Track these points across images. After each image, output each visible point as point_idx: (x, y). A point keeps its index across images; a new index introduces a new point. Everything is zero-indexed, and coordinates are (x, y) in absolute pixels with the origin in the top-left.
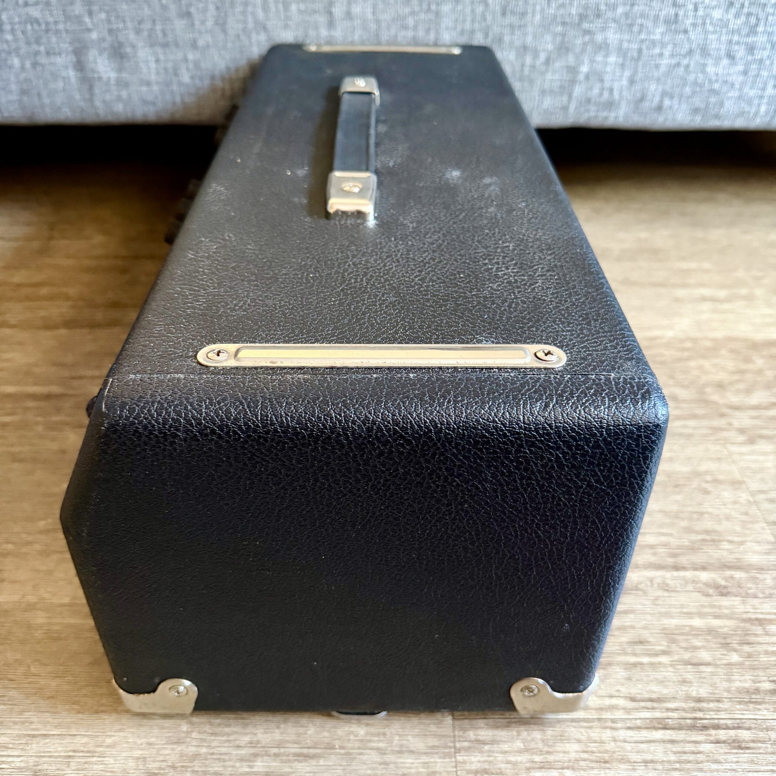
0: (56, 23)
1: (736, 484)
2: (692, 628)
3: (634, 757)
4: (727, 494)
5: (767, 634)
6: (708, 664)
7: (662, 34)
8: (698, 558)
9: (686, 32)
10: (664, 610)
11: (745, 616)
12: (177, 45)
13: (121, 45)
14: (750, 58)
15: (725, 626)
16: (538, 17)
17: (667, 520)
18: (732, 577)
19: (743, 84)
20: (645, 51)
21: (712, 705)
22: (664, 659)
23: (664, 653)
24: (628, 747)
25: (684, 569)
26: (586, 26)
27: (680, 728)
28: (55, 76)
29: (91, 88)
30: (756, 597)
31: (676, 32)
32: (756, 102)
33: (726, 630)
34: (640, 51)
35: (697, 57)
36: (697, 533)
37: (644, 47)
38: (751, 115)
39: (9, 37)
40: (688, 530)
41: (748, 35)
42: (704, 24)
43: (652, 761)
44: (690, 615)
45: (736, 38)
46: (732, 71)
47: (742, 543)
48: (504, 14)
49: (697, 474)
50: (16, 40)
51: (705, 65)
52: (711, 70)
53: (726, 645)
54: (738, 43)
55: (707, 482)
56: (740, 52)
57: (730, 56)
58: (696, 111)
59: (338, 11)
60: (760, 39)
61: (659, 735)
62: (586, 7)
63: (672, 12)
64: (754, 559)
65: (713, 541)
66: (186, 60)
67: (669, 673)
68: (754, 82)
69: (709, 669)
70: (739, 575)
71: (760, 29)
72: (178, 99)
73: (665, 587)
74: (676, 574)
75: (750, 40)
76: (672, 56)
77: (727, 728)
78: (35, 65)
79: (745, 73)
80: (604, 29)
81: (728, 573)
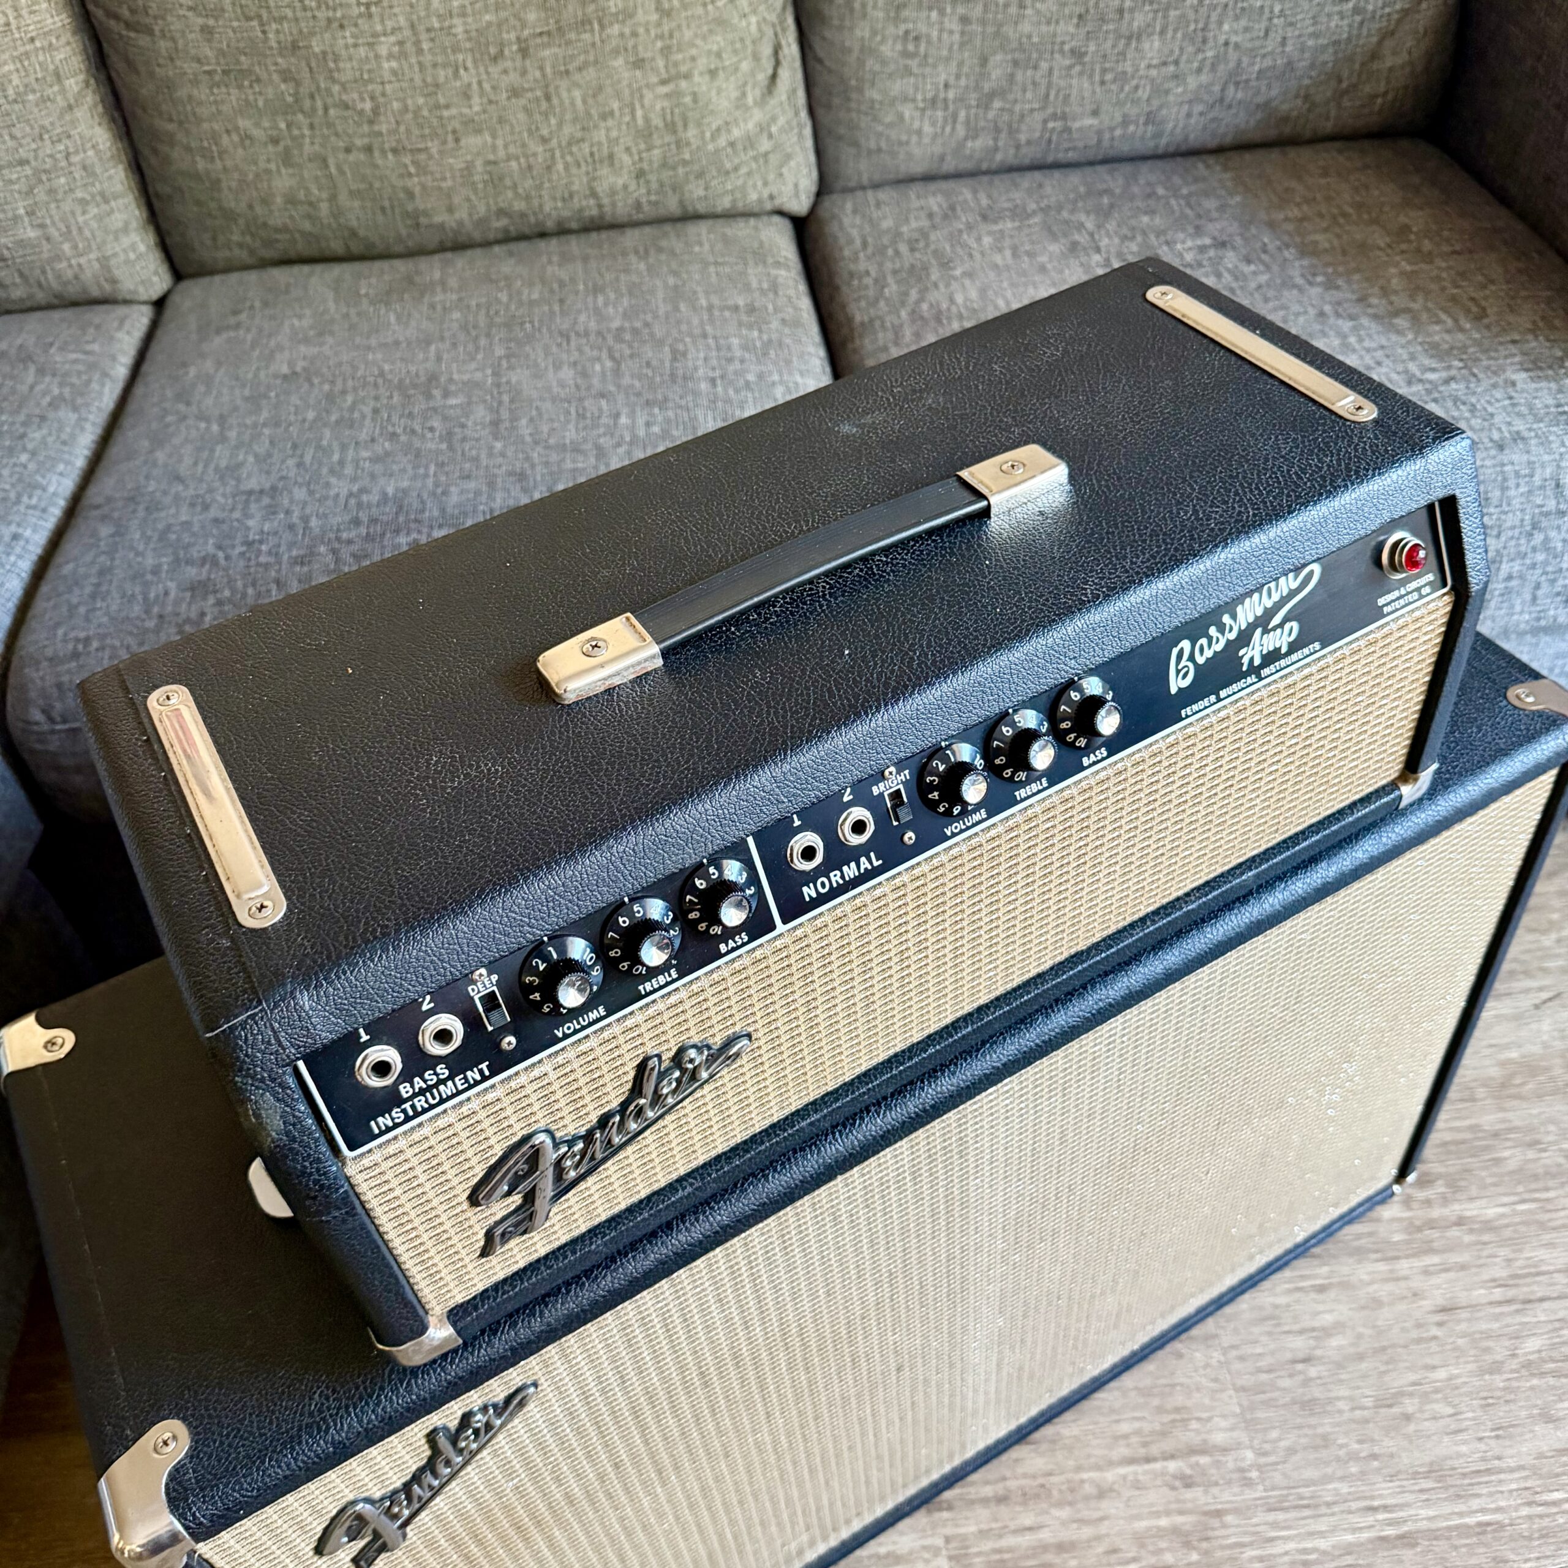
2: (1159, 1528)
5: (1225, 1526)
8: (1167, 1445)
10: (1135, 1512)
11: (1205, 1509)
15: (1187, 1523)
17: (1141, 1400)
18: (1197, 1464)
30: (1216, 1484)
33: (1187, 1527)
36: (1167, 1412)
40: (1160, 1410)
44: (1157, 1515)
47: (1209, 1419)
53: (1188, 1545)
64: (1219, 1438)
65: (1183, 1420)
70: (1204, 1460)
73: (1137, 1485)
74: (1147, 1467)
81: (1194, 1459)
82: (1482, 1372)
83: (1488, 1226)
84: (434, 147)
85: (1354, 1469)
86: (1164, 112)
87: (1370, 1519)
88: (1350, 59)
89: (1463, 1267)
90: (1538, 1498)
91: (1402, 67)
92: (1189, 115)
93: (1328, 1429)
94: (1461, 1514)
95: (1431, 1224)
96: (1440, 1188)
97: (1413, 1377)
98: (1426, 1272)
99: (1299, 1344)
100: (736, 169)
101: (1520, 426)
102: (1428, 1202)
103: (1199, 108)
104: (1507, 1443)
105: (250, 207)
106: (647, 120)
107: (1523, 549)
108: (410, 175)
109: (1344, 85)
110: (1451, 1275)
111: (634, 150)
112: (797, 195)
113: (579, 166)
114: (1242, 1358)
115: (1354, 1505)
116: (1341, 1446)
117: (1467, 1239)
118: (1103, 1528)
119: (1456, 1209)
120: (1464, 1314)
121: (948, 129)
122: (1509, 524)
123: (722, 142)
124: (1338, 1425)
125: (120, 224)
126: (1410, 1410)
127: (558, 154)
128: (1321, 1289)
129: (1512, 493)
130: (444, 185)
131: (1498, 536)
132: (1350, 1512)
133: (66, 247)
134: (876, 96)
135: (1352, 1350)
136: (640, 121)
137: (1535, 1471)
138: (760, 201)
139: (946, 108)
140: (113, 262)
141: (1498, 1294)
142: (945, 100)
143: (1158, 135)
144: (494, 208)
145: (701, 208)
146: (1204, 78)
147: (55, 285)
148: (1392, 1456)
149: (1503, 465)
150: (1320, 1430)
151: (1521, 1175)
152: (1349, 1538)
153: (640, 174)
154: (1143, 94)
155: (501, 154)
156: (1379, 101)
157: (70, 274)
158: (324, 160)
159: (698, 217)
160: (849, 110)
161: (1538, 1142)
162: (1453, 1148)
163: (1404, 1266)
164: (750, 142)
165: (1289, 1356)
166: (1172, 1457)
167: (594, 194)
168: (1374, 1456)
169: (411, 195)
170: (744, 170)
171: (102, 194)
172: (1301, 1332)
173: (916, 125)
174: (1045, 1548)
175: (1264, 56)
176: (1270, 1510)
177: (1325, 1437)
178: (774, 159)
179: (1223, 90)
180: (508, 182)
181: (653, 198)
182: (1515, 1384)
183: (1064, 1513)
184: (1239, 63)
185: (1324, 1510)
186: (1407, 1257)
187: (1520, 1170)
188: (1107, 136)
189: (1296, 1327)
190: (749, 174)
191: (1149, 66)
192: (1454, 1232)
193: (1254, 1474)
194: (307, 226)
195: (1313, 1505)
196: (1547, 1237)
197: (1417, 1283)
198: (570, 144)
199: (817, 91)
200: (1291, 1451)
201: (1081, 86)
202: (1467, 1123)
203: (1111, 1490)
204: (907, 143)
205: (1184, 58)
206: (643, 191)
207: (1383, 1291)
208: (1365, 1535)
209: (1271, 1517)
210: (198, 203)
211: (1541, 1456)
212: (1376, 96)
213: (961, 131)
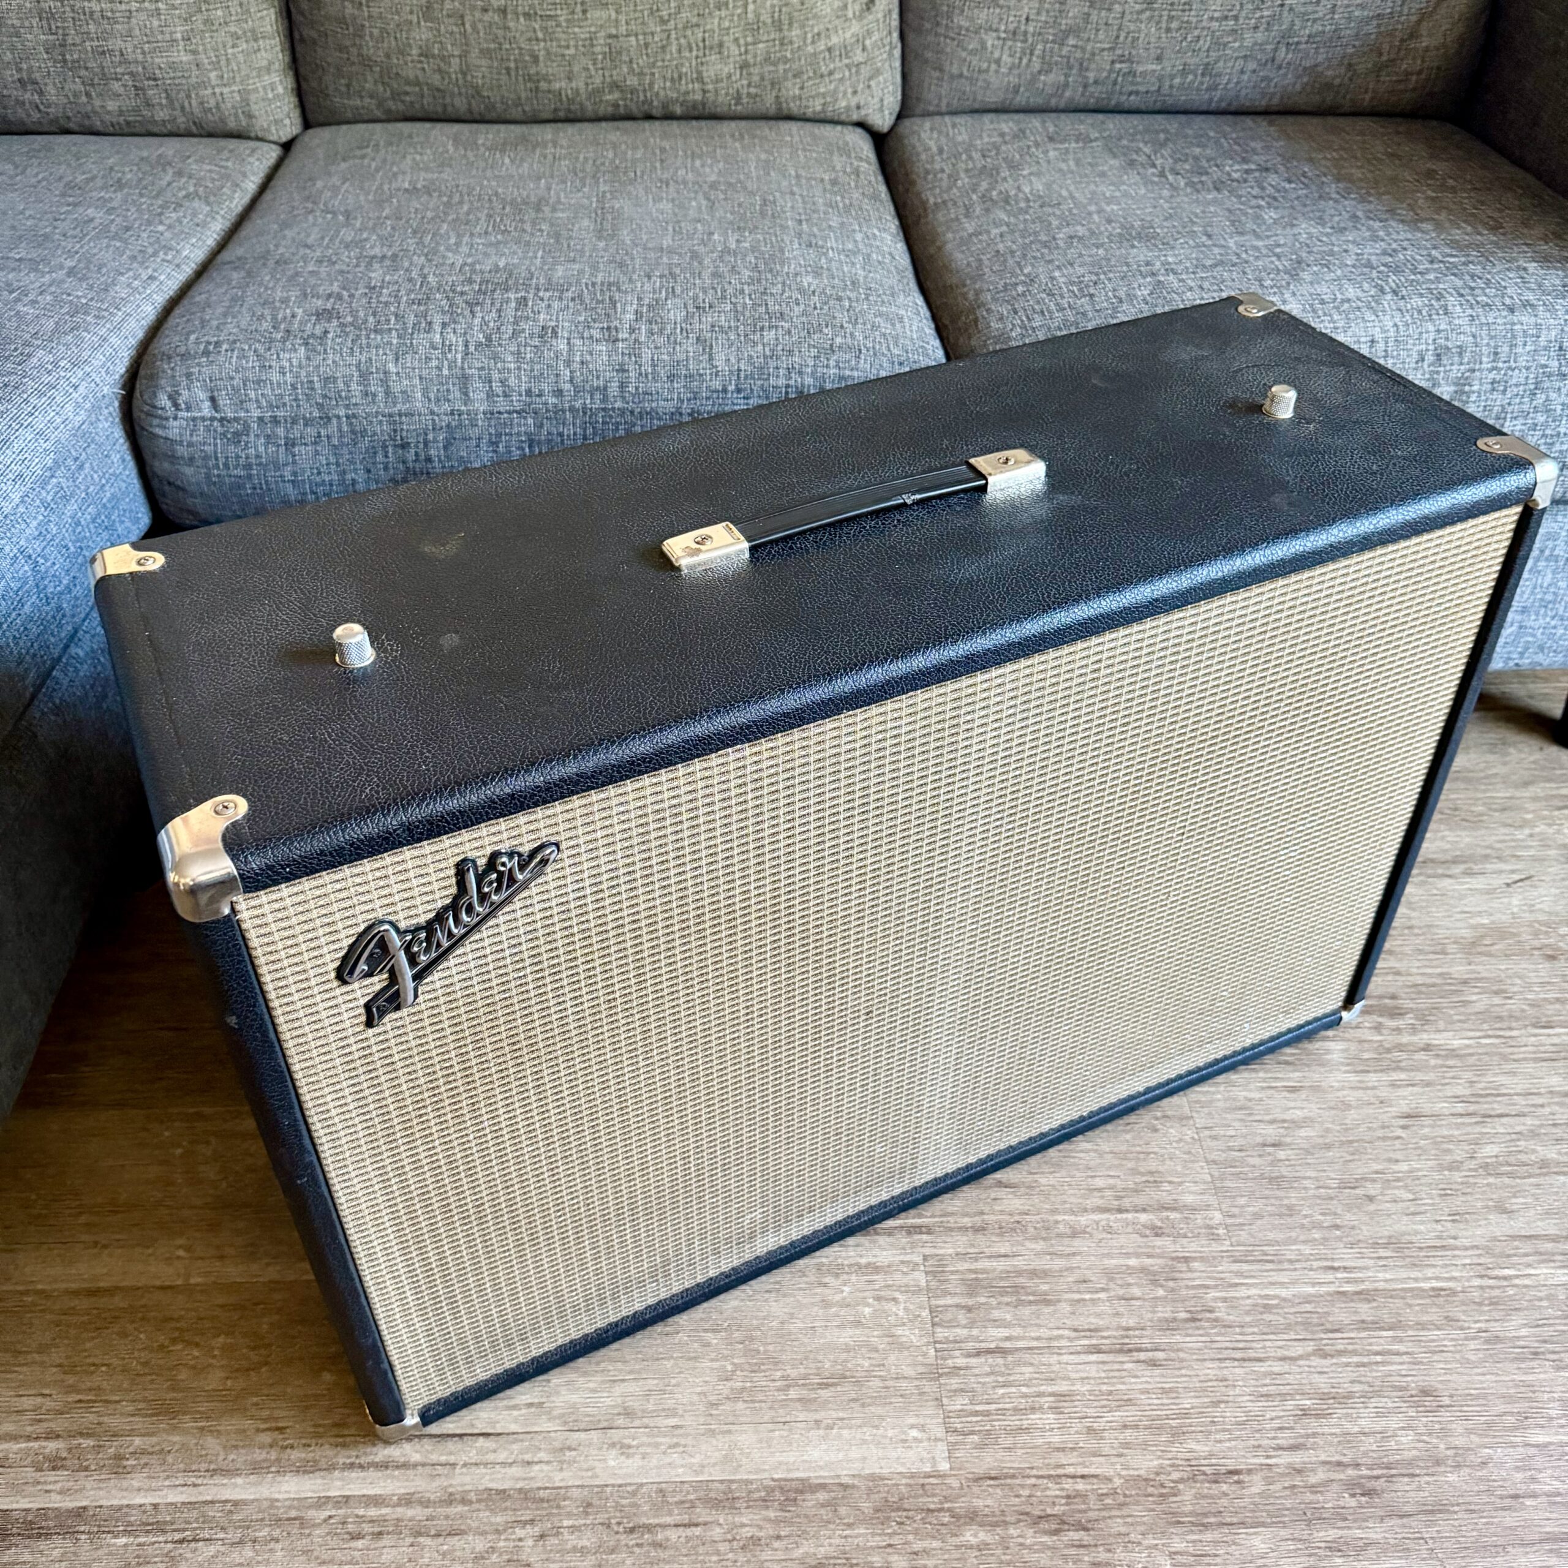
82: (1441, 1168)
83: (1453, 1053)
84: (563, 15)
85: (1317, 1235)
86: (1221, 64)
87: (1330, 1276)
88: (1391, 34)
89: (1428, 1084)
90: (1489, 1272)
91: (1438, 49)
92: (1242, 72)
93: (1294, 1201)
94: (1416, 1280)
95: (1400, 1047)
96: (1409, 1019)
97: (1377, 1167)
98: (1393, 1085)
99: (1270, 1132)
100: (831, 73)
101: (1530, 297)
102: (1398, 1030)
103: (1252, 65)
104: (1462, 1226)
105: (388, 56)
106: (758, 15)
107: (1525, 407)
108: (537, 39)
109: (1384, 58)
110: (1416, 1089)
111: (742, 42)
112: (881, 110)
113: (691, 51)
114: (1214, 1138)
115: (1316, 1264)
116: (1306, 1216)
117: (1433, 1062)
118: (1075, 1262)
119: (1424, 1037)
120: (1427, 1121)
121: (1025, 61)
122: (1514, 381)
123: (821, 46)
124: (1303, 1199)
125: (265, 63)
126: (1372, 1192)
127: (673, 36)
128: (1293, 1090)
129: (1520, 350)
130: (567, 52)
131: (1504, 392)
132: (1311, 1270)
133: (213, 75)
134: (965, 23)
135: (1320, 1141)
136: (750, 16)
137: (1488, 1251)
138: (848, 108)
139: (1025, 41)
140: (253, 97)
141: (1460, 1108)
142: (1025, 33)
143: (1213, 88)
144: (608, 80)
145: (794, 108)
146: (1260, 36)
147: (196, 110)
148: (1353, 1228)
149: (1514, 324)
150: (1286, 1202)
151: (1485, 1015)
152: (1310, 1290)
153: (744, 66)
154: (1204, 44)
155: (623, 29)
156: (1414, 78)
157: (212, 103)
158: (462, 17)
159: (790, 118)
160: (937, 35)
161: (1505, 991)
162: (1424, 989)
163: (1372, 1078)
164: (845, 50)
165: (1259, 1140)
166: (1144, 1210)
167: (700, 79)
168: (1337, 1227)
169: (536, 59)
170: (837, 76)
171: (253, 31)
172: (1273, 1122)
173: (996, 55)
174: (1019, 1273)
175: (1315, 21)
176: (1235, 1262)
177: (1290, 1208)
178: (865, 71)
179: (1276, 50)
180: (625, 58)
181: (753, 90)
182: (1471, 1180)
183: (1040, 1246)
184: (1293, 24)
185: (1286, 1266)
186: (1375, 1071)
187: (1486, 1011)
188: (1167, 84)
189: (1267, 1118)
190: (841, 80)
191: (1212, 19)
192: (1421, 1056)
193: (1221, 1231)
194: (436, 79)
195: (1276, 1261)
196: (1508, 1067)
197: (1384, 1093)
198: (685, 28)
199: (910, 16)
200: (1258, 1216)
201: (1149, 32)
202: (1439, 970)
203: (1085, 1232)
204: (987, 71)
205: (1243, 14)
206: (745, 82)
207: (1351, 1096)
208: (1324, 1289)
209: (1235, 1267)
210: (341, 49)
211: (1495, 1239)
212: (1412, 74)
213: (1036, 65)
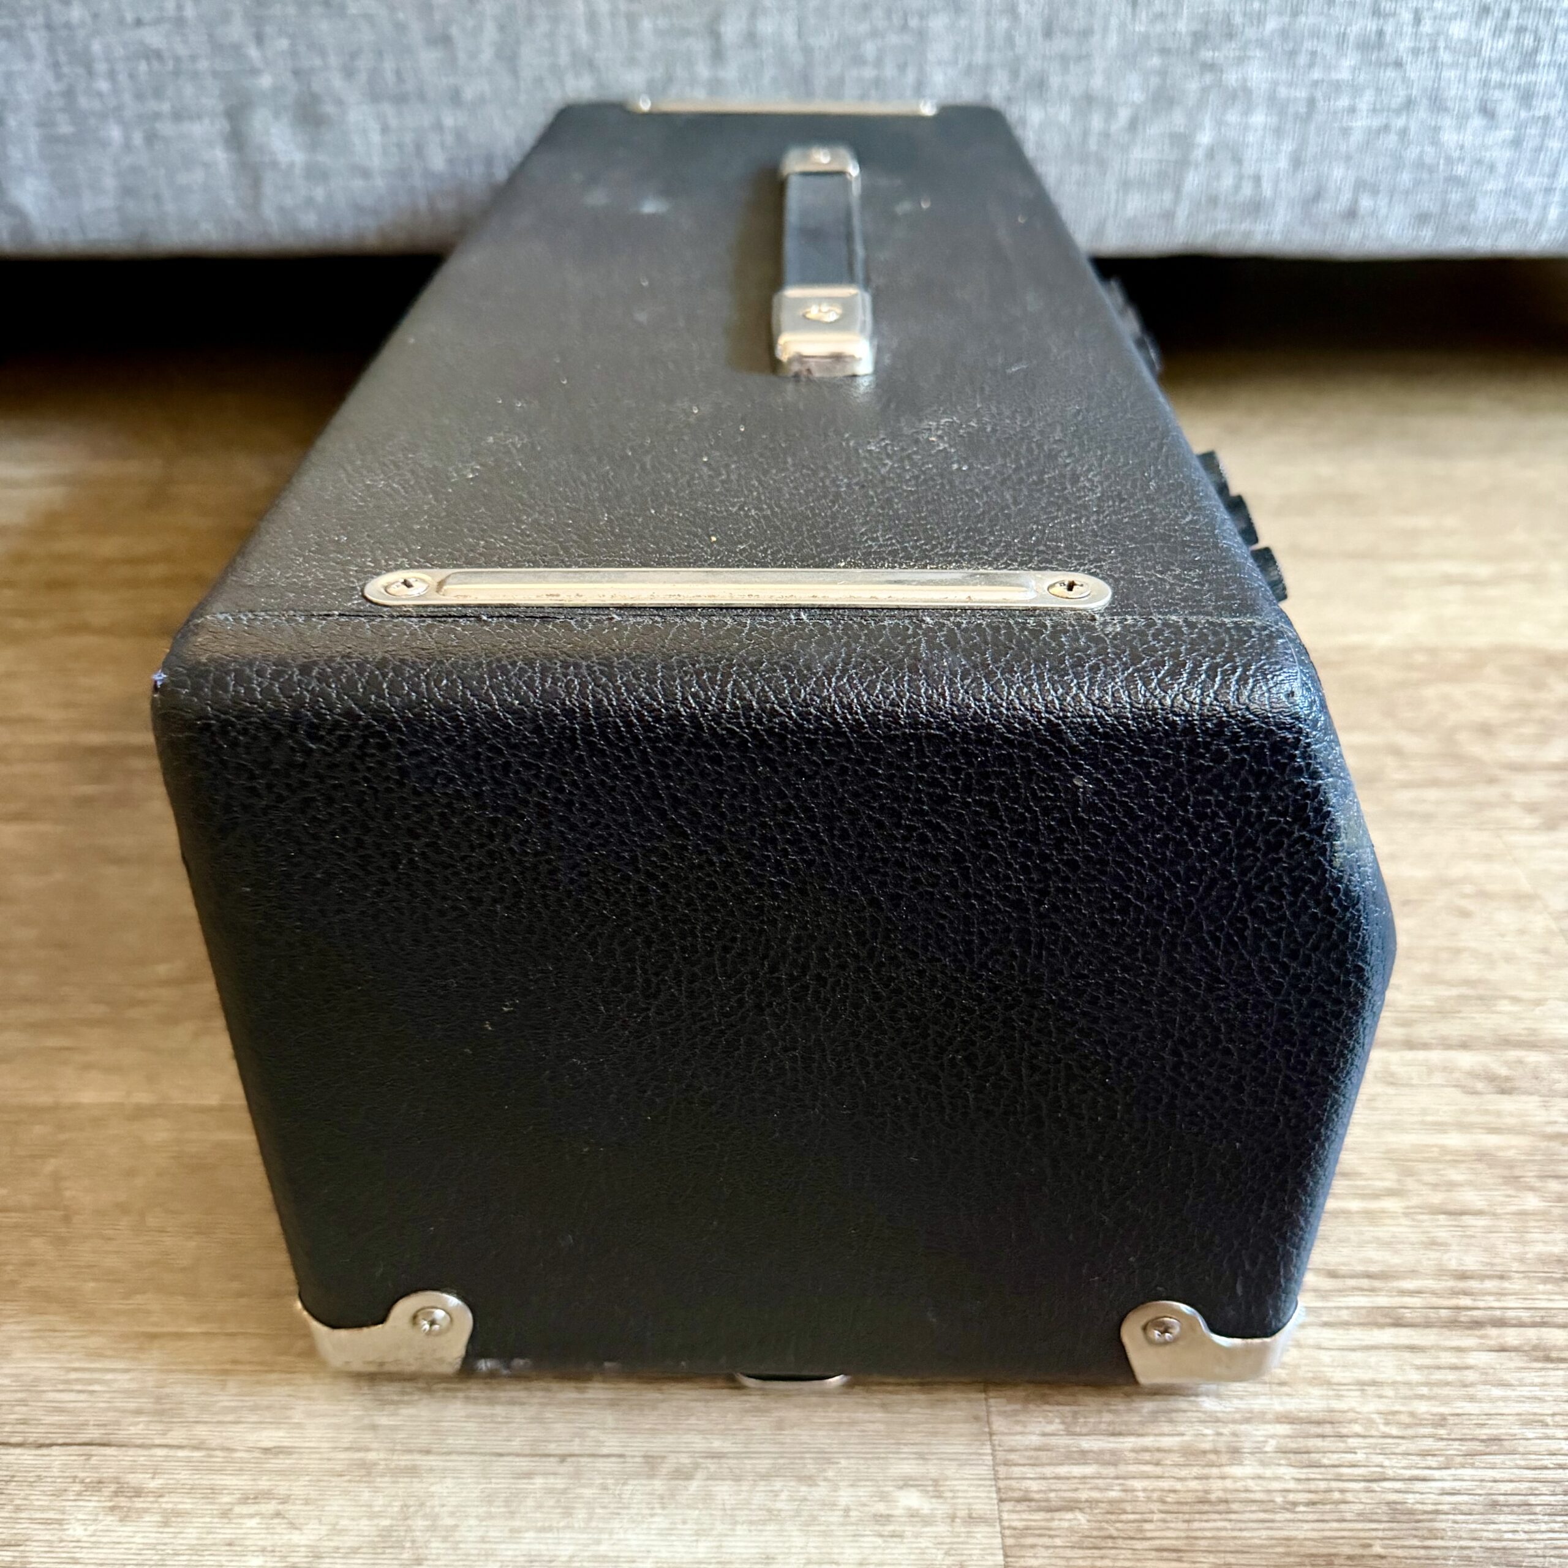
0: (194, 58)
1: (1522, 900)
2: (1444, 1150)
3: (1338, 1375)
4: (1507, 918)
6: (1479, 1213)
7: (1354, 69)
8: (1453, 1029)
9: (1398, 64)
10: (1388, 1118)
11: (1549, 1129)
12: (422, 97)
13: (315, 99)
14: (1523, 114)
15: (1511, 1147)
16: (1113, 40)
18: (1520, 1062)
19: (1512, 165)
20: (1321, 104)
21: (1489, 1285)
22: (1390, 1204)
23: (1391, 1193)
24: (1325, 1357)
25: (1425, 1046)
26: (1207, 55)
27: (1428, 1325)
28: (188, 161)
29: (256, 183)
31: (1381, 64)
32: (1539, 200)
33: (1511, 1153)
34: (1311, 102)
35: (1422, 113)
36: (1449, 984)
37: (1319, 95)
38: (1531, 226)
39: (103, 85)
41: (1520, 70)
42: (1434, 49)
43: (1374, 1383)
44: (1440, 1127)
45: (1496, 76)
46: (1490, 140)
47: (1538, 1002)
48: (1048, 33)
49: (1445, 883)
50: (116, 91)
51: (1437, 129)
52: (1450, 137)
53: (1513, 1181)
54: (1501, 85)
55: (1466, 896)
56: (1506, 103)
57: (1487, 111)
58: (1423, 218)
59: (732, 30)
60: (1544, 78)
61: (1387, 1336)
62: (1206, 20)
63: (1372, 26)
65: (1481, 998)
66: (439, 127)
67: (1402, 1229)
68: (1534, 162)
69: (1482, 1222)
70: (1533, 1057)
71: (1543, 57)
72: (423, 204)
74: (1409, 1055)
75: (1523, 79)
76: (1374, 111)
77: (1521, 1324)
78: (151, 138)
79: (1516, 143)
80: (1241, 60)
81: (1513, 1054)
